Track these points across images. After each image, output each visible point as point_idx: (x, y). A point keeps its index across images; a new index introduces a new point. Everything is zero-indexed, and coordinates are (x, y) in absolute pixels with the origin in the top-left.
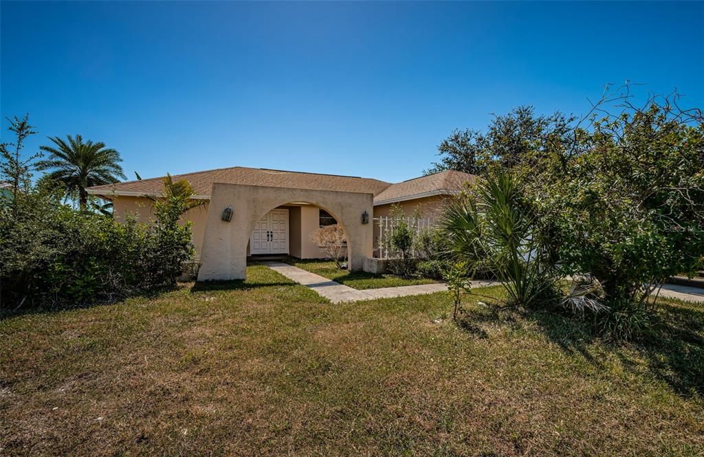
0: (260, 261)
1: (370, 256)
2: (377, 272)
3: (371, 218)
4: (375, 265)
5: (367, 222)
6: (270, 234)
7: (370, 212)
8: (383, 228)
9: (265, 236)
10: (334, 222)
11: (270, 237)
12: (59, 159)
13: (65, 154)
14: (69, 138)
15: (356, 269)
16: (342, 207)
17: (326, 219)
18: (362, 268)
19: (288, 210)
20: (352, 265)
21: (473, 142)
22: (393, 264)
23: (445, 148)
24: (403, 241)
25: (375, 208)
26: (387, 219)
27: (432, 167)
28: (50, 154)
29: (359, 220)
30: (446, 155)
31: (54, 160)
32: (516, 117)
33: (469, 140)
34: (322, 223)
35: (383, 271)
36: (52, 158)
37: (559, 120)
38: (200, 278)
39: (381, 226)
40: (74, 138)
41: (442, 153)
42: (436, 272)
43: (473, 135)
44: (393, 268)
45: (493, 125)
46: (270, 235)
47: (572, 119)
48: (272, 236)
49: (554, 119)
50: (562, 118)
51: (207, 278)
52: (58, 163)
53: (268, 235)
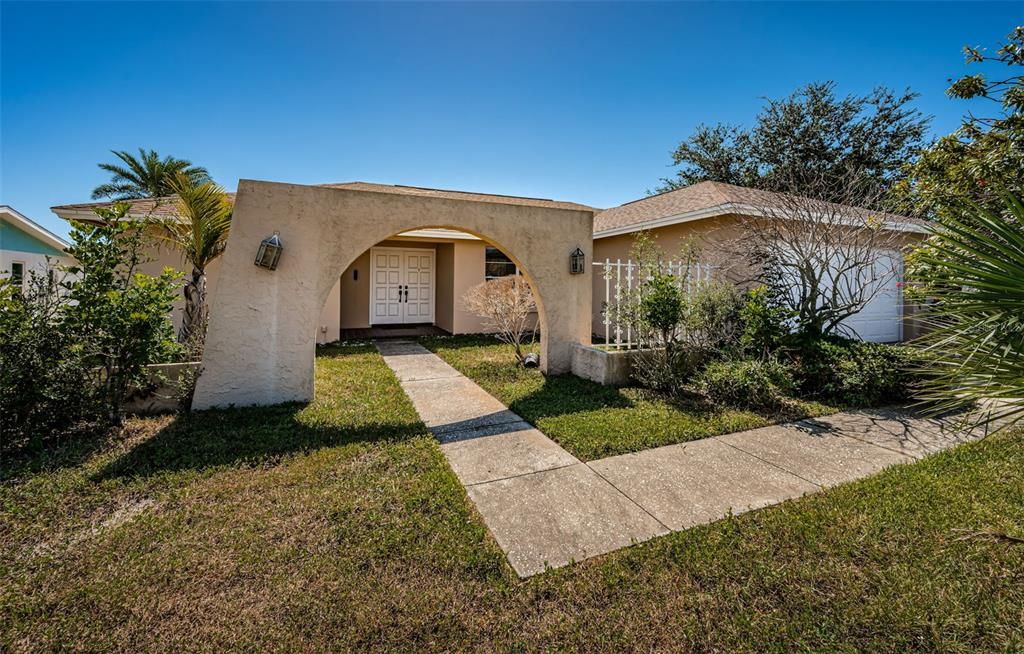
0: (380, 339)
1: (586, 342)
2: (607, 380)
3: (589, 263)
4: (600, 363)
5: (582, 271)
6: (404, 290)
7: (588, 250)
8: (613, 282)
9: (395, 293)
10: (510, 269)
11: (403, 295)
12: (126, 182)
13: (135, 175)
14: (142, 152)
15: (558, 371)
16: (529, 238)
17: (498, 264)
18: (570, 367)
19: (434, 250)
20: (550, 362)
21: (728, 144)
22: (641, 364)
23: (684, 153)
24: (664, 312)
25: (596, 242)
26: (619, 264)
27: (662, 186)
28: (112, 174)
29: (564, 265)
30: (684, 166)
31: (120, 183)
32: (803, 101)
33: (722, 140)
34: (491, 272)
35: (619, 378)
36: (116, 181)
37: (882, 101)
38: (200, 402)
39: (607, 278)
40: (148, 153)
41: (678, 162)
42: (760, 391)
43: (729, 133)
44: (643, 373)
45: (765, 115)
46: (404, 292)
47: (907, 98)
48: (406, 293)
49: (873, 98)
50: (889, 97)
51: (215, 403)
52: (125, 188)
53: (400, 293)
